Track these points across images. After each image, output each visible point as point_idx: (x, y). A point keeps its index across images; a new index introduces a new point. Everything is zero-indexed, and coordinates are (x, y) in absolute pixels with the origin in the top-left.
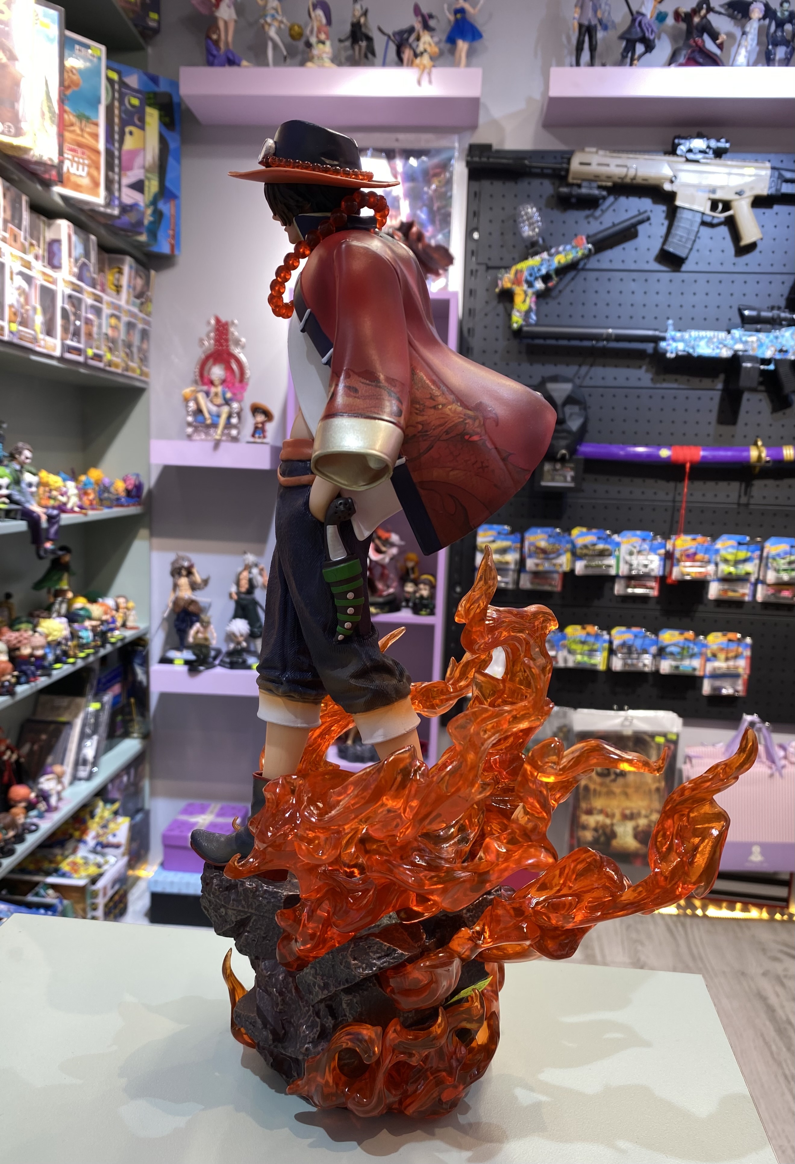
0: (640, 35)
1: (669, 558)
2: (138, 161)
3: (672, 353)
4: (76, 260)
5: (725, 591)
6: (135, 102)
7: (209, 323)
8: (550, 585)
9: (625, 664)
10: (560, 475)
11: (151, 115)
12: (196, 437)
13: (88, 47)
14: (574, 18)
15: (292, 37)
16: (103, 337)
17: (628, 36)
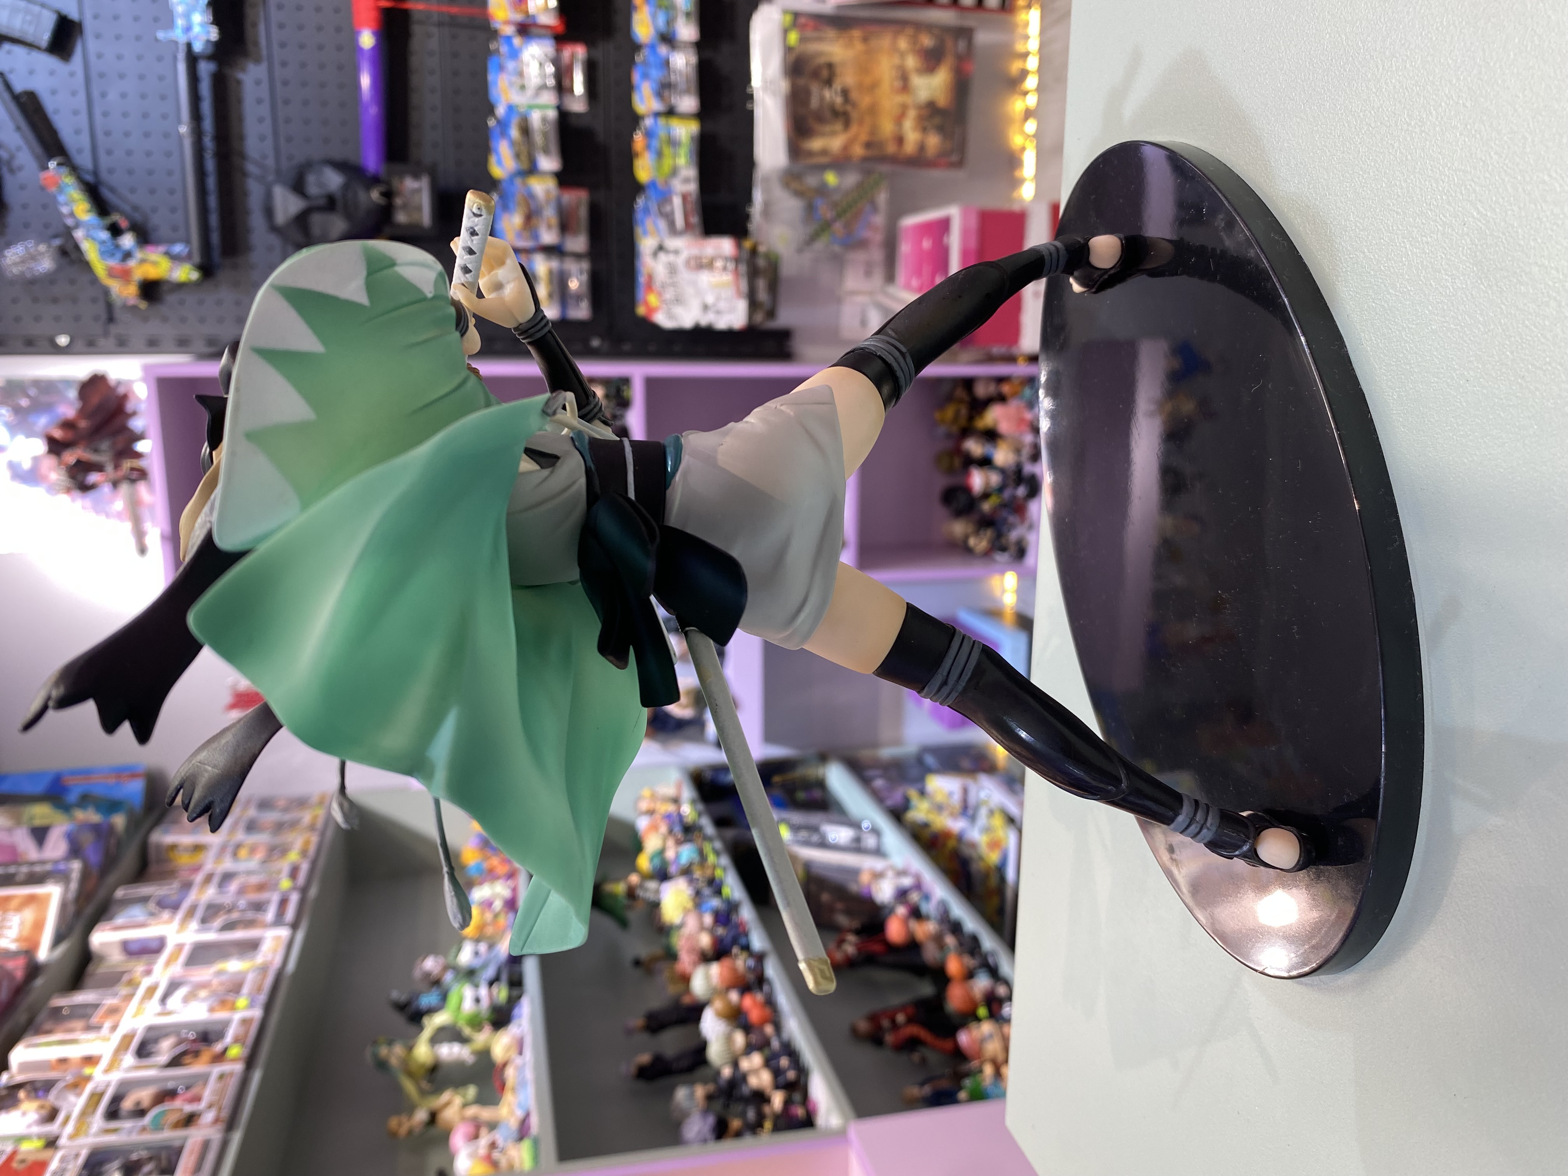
3: (208, 32)
4: (152, 914)
8: (579, 206)
9: (687, 91)
10: (412, 198)
16: (265, 867)
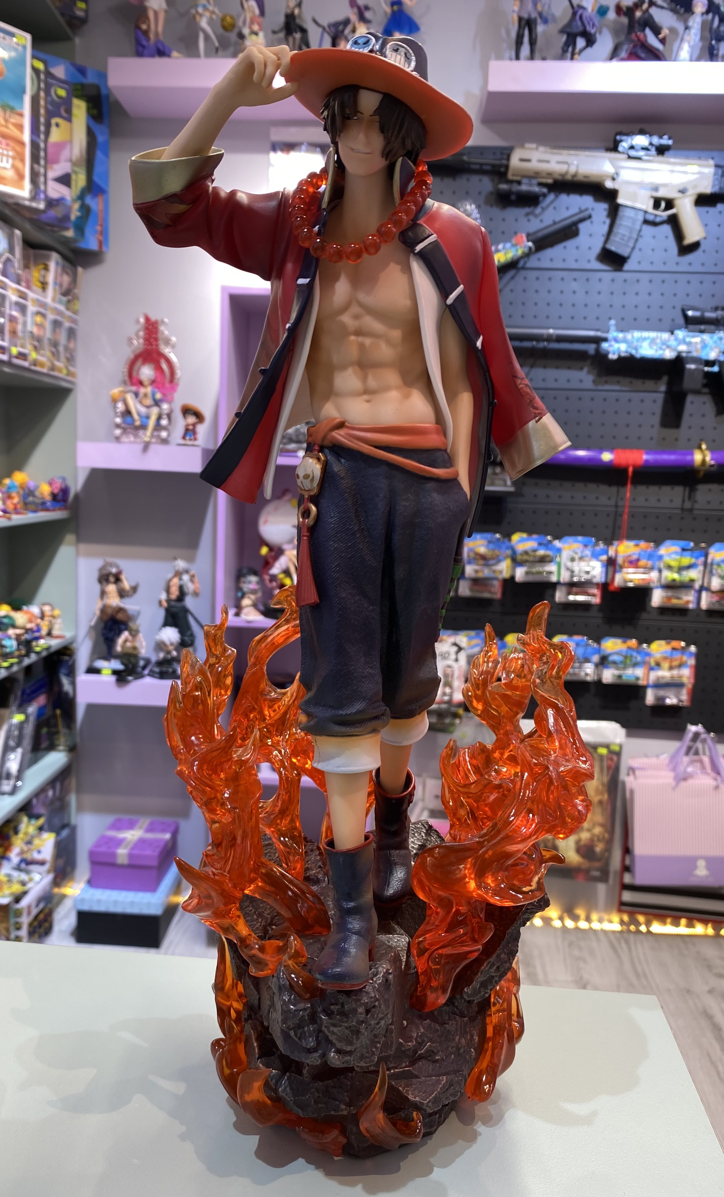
0: (581, 29)
1: (611, 564)
2: (65, 154)
3: (614, 354)
5: (669, 598)
6: (62, 93)
7: (138, 322)
8: (490, 592)
10: (500, 479)
11: (79, 107)
12: (124, 439)
13: (12, 35)
14: (514, 11)
15: (225, 28)
16: (27, 335)
17: (568, 30)
